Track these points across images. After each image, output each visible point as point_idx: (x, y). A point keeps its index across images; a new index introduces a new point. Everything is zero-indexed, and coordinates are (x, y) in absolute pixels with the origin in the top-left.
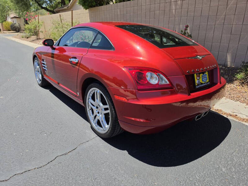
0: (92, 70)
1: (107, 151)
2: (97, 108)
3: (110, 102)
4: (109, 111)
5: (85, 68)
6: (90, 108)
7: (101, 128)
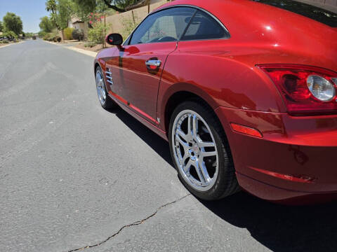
0: (182, 79)
1: (209, 226)
2: (191, 145)
3: (218, 136)
4: (215, 153)
5: (169, 77)
6: (178, 144)
7: (198, 182)
